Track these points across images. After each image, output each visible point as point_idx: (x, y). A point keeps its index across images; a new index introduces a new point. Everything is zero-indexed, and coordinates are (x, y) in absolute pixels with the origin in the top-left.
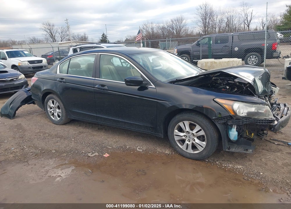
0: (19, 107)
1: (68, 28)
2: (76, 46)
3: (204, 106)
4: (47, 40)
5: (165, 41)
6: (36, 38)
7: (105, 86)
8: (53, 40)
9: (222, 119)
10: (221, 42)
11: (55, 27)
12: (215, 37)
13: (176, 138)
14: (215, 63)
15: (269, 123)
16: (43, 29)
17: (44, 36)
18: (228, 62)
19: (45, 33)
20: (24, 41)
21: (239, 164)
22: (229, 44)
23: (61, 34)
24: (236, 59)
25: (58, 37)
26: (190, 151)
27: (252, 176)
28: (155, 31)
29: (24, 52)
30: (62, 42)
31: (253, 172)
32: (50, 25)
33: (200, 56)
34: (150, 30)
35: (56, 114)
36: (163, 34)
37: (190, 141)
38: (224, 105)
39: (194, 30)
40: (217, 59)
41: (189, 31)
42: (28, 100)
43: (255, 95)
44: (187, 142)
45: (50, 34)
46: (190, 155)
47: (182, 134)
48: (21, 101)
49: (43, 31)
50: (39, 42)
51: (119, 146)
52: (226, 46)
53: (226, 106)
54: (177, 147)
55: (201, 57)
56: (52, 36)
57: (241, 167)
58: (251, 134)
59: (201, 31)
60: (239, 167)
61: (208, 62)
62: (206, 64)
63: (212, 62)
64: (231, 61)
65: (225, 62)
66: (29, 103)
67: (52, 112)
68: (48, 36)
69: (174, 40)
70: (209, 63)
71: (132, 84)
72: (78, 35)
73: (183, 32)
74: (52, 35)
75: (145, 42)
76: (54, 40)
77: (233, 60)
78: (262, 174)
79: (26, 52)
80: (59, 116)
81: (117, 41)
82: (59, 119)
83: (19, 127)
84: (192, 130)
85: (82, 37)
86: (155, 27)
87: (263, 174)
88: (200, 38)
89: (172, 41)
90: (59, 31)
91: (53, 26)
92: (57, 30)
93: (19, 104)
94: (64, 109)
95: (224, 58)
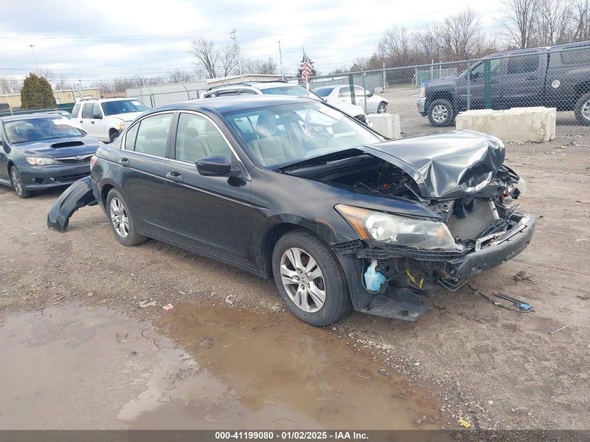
0: (73, 211)
1: (236, 48)
2: (211, 89)
3: (317, 220)
4: (199, 73)
5: (428, 68)
6: (181, 71)
7: (179, 174)
8: (211, 75)
9: (345, 247)
10: (510, 71)
11: (216, 47)
12: (510, 57)
13: (285, 281)
14: (493, 118)
15: (447, 258)
16: (192, 53)
17: (195, 66)
18: (522, 115)
19: (197, 60)
20: (159, 79)
21: (389, 341)
22: (539, 73)
23: (225, 61)
24: (541, 110)
25: (219, 67)
26: (306, 307)
27: (397, 366)
28: (410, 46)
29: (132, 102)
30: (227, 78)
31: (405, 359)
32: (205, 44)
33: (466, 104)
34: (400, 46)
35: (122, 225)
36: (428, 52)
37: (304, 289)
38: (349, 218)
39: (498, 41)
40: (499, 109)
41: (486, 41)
42: (88, 199)
43: (420, 199)
44: (300, 289)
45: (206, 62)
46: (305, 315)
47: (291, 273)
48: (77, 200)
49: (194, 56)
50: (187, 79)
51: (198, 291)
52: (532, 78)
53: (353, 221)
54: (286, 298)
55: (469, 105)
56: (209, 66)
57: (389, 346)
58: (418, 280)
59: (514, 41)
60: (385, 347)
61: (477, 118)
62: (473, 122)
63: (486, 117)
64: (529, 114)
65: (516, 116)
66: (92, 203)
67: (118, 221)
68: (202, 66)
69: (451, 64)
70: (481, 119)
71: (208, 172)
72: (258, 62)
73: (472, 45)
74: (209, 63)
75: (385, 73)
76: (213, 75)
77: (534, 111)
78: (417, 364)
79: (136, 103)
80: (127, 231)
81: (334, 70)
82: (126, 234)
83: (66, 248)
84: (305, 265)
85: (264, 66)
86: (410, 37)
87: (421, 365)
88: (476, 61)
89: (444, 67)
90: (223, 54)
91: (212, 45)
92: (219, 52)
93: (74, 205)
94: (130, 216)
95: (515, 106)
